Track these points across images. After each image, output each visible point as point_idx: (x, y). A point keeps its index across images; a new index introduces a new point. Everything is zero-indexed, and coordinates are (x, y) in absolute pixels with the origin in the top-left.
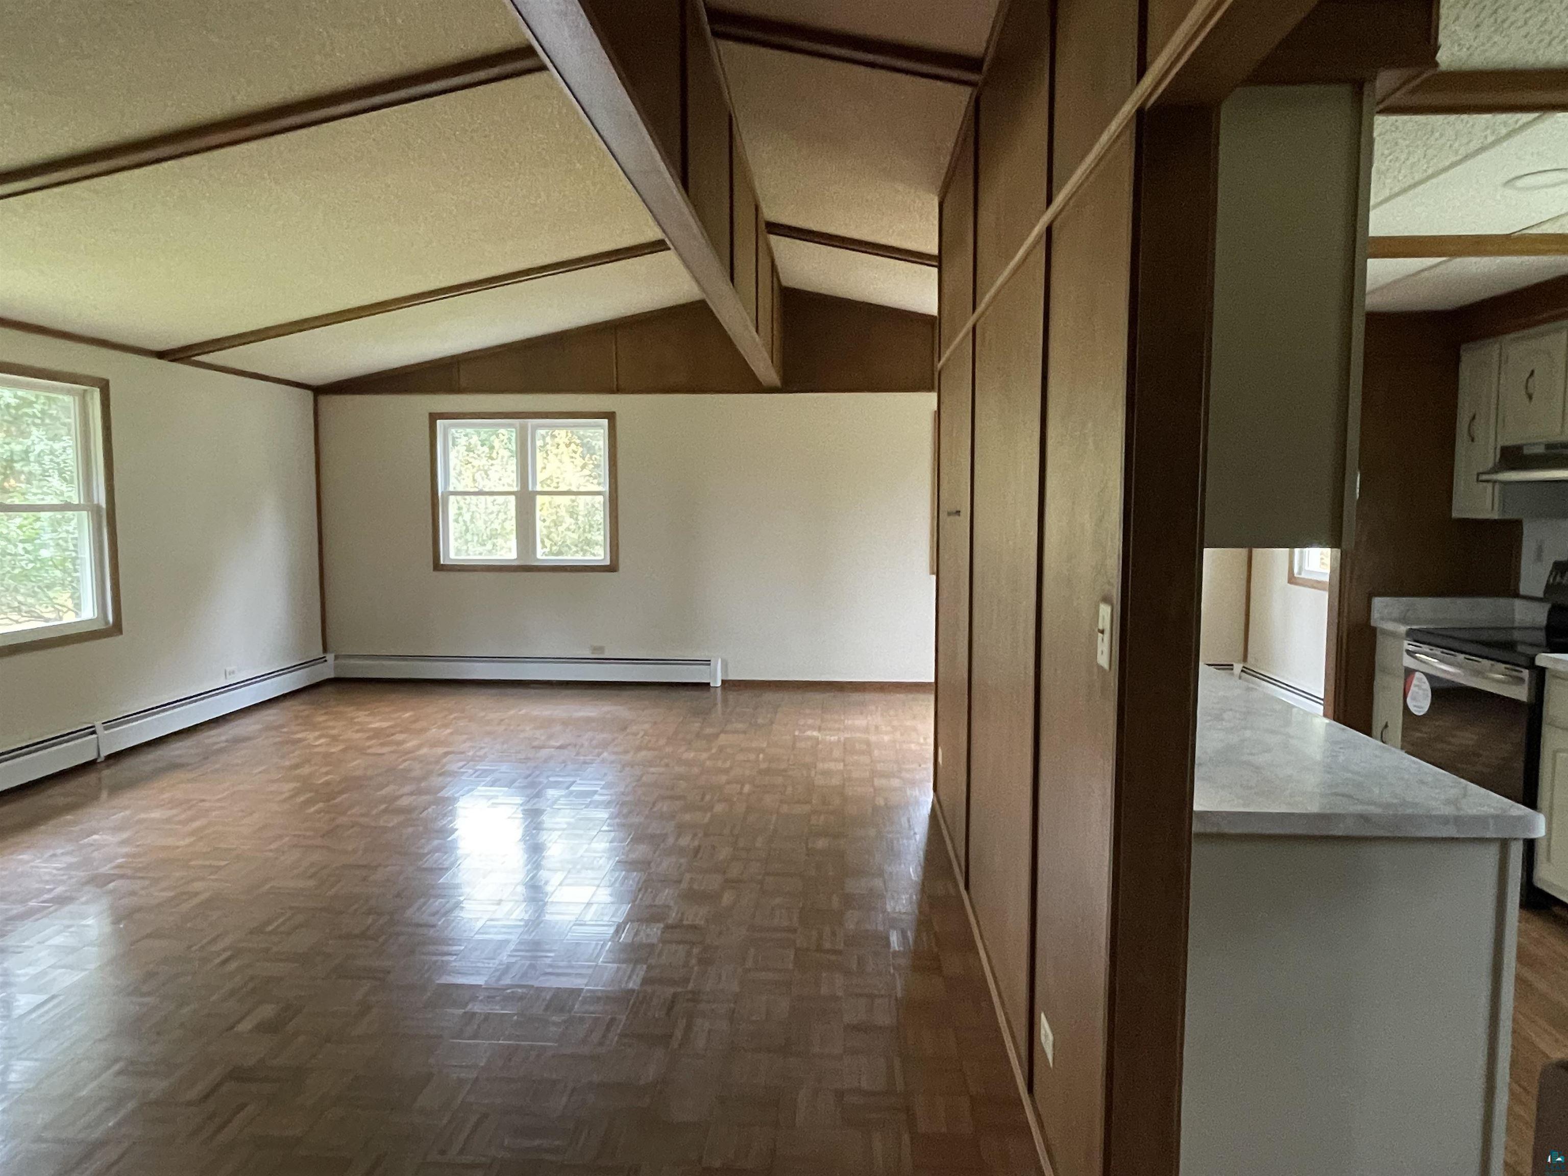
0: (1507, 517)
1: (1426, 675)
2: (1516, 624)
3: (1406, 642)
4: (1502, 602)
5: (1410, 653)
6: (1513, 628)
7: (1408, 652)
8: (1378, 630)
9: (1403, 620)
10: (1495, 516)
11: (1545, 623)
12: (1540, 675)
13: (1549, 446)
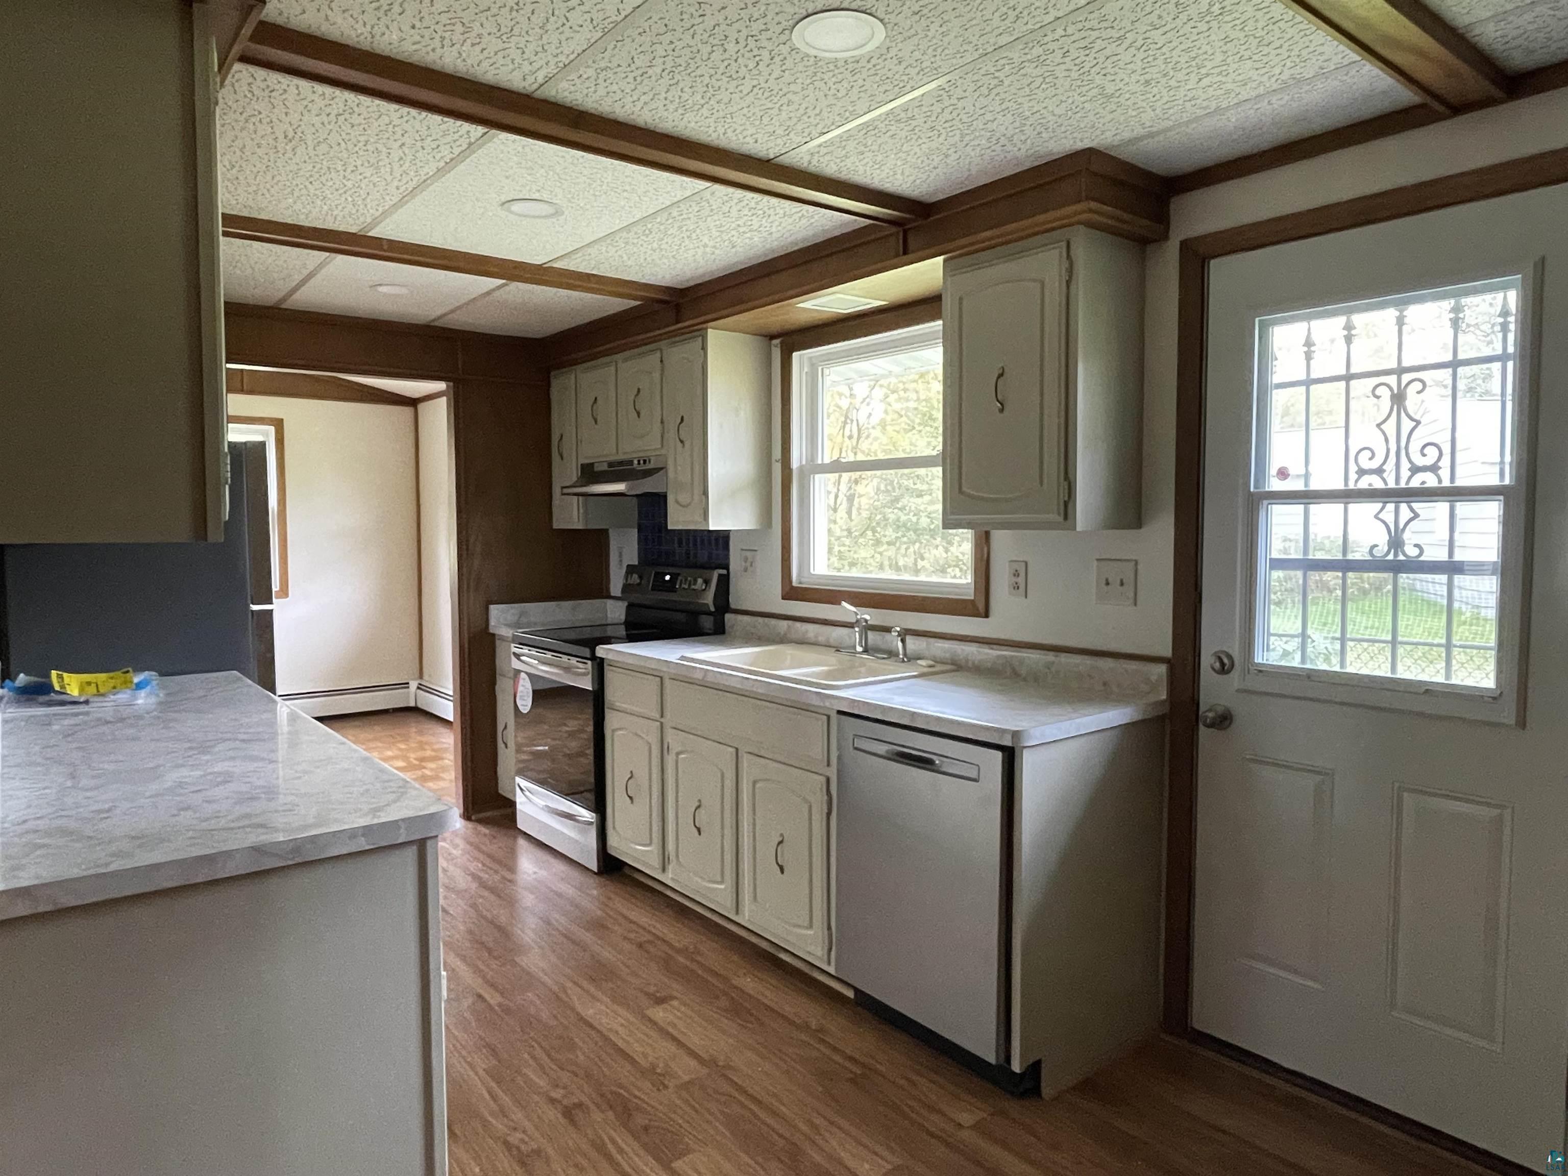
0: (589, 527)
1: (526, 673)
2: (609, 621)
3: (513, 645)
4: (597, 602)
5: (517, 656)
6: (607, 625)
7: (514, 654)
8: (497, 637)
9: (517, 625)
10: (580, 527)
11: (623, 617)
12: (600, 666)
13: (611, 464)
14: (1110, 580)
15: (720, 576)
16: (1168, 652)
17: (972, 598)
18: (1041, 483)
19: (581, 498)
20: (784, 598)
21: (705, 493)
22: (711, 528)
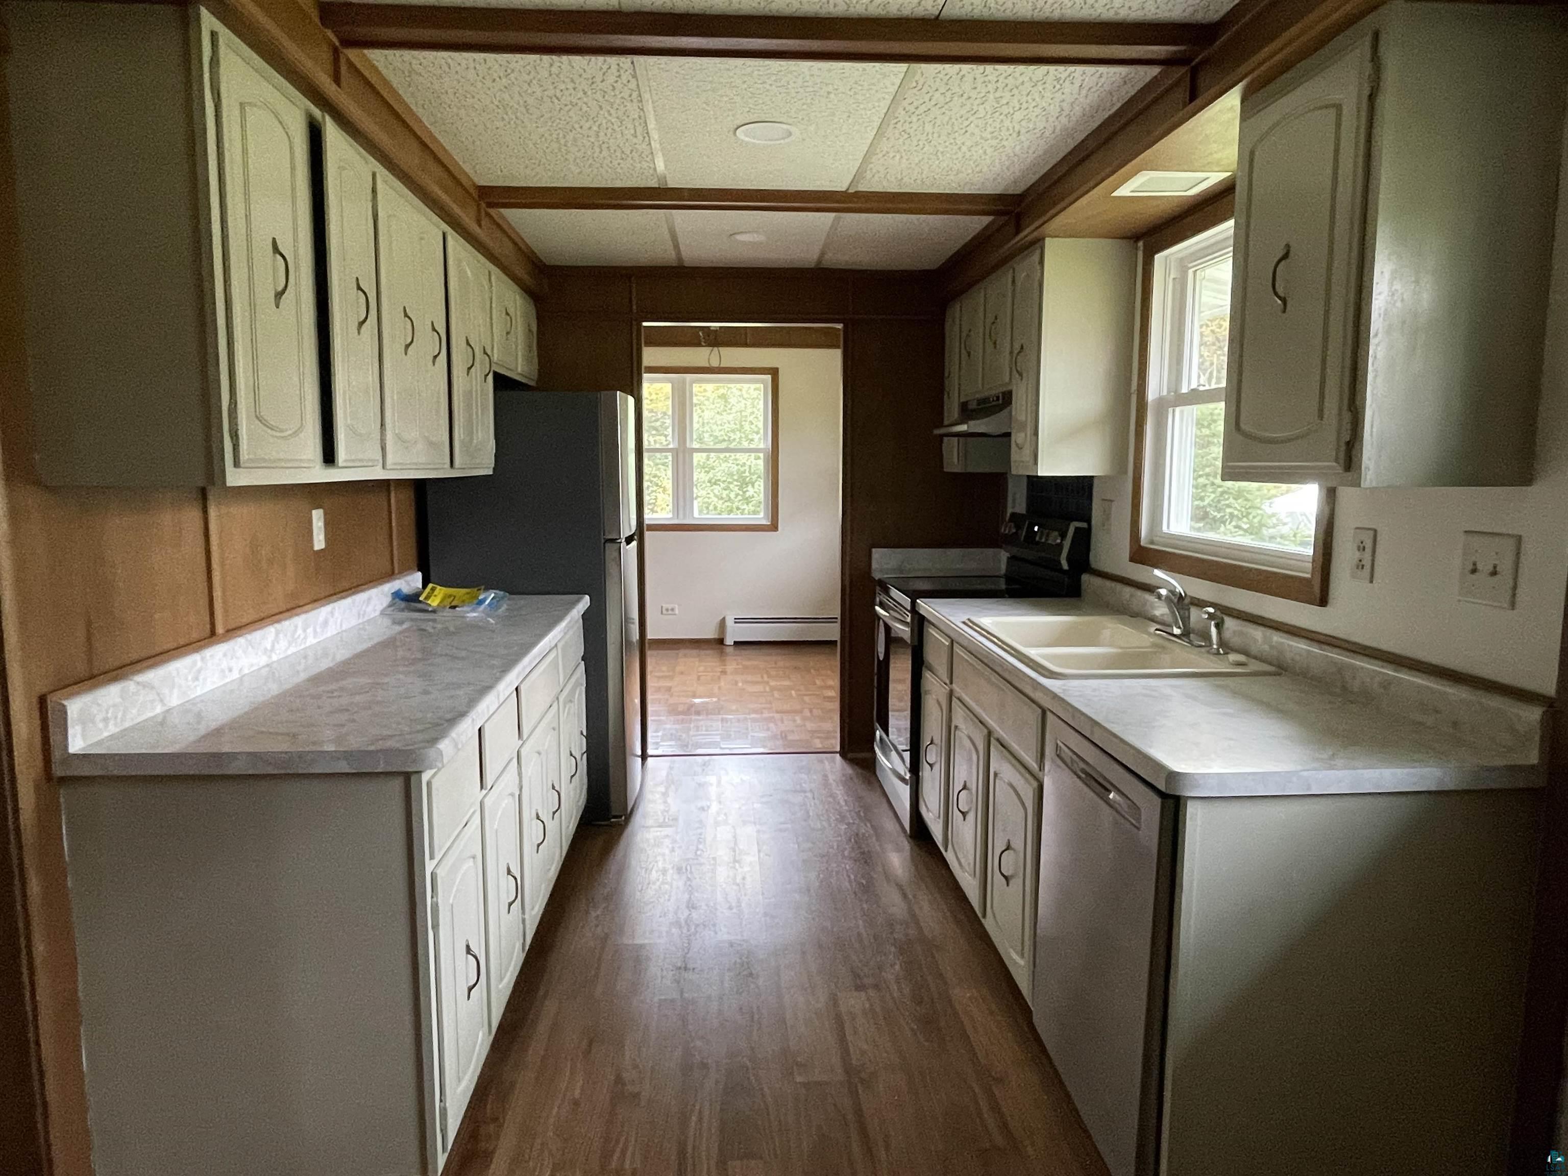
0: (970, 470)
1: (883, 621)
4: (989, 552)
8: (877, 581)
10: (961, 470)
13: (978, 402)
14: (1479, 567)
15: (1077, 529)
16: (1549, 687)
17: (1309, 576)
18: (1321, 417)
19: (961, 439)
20: (1132, 560)
21: (1036, 434)
22: (1039, 474)
